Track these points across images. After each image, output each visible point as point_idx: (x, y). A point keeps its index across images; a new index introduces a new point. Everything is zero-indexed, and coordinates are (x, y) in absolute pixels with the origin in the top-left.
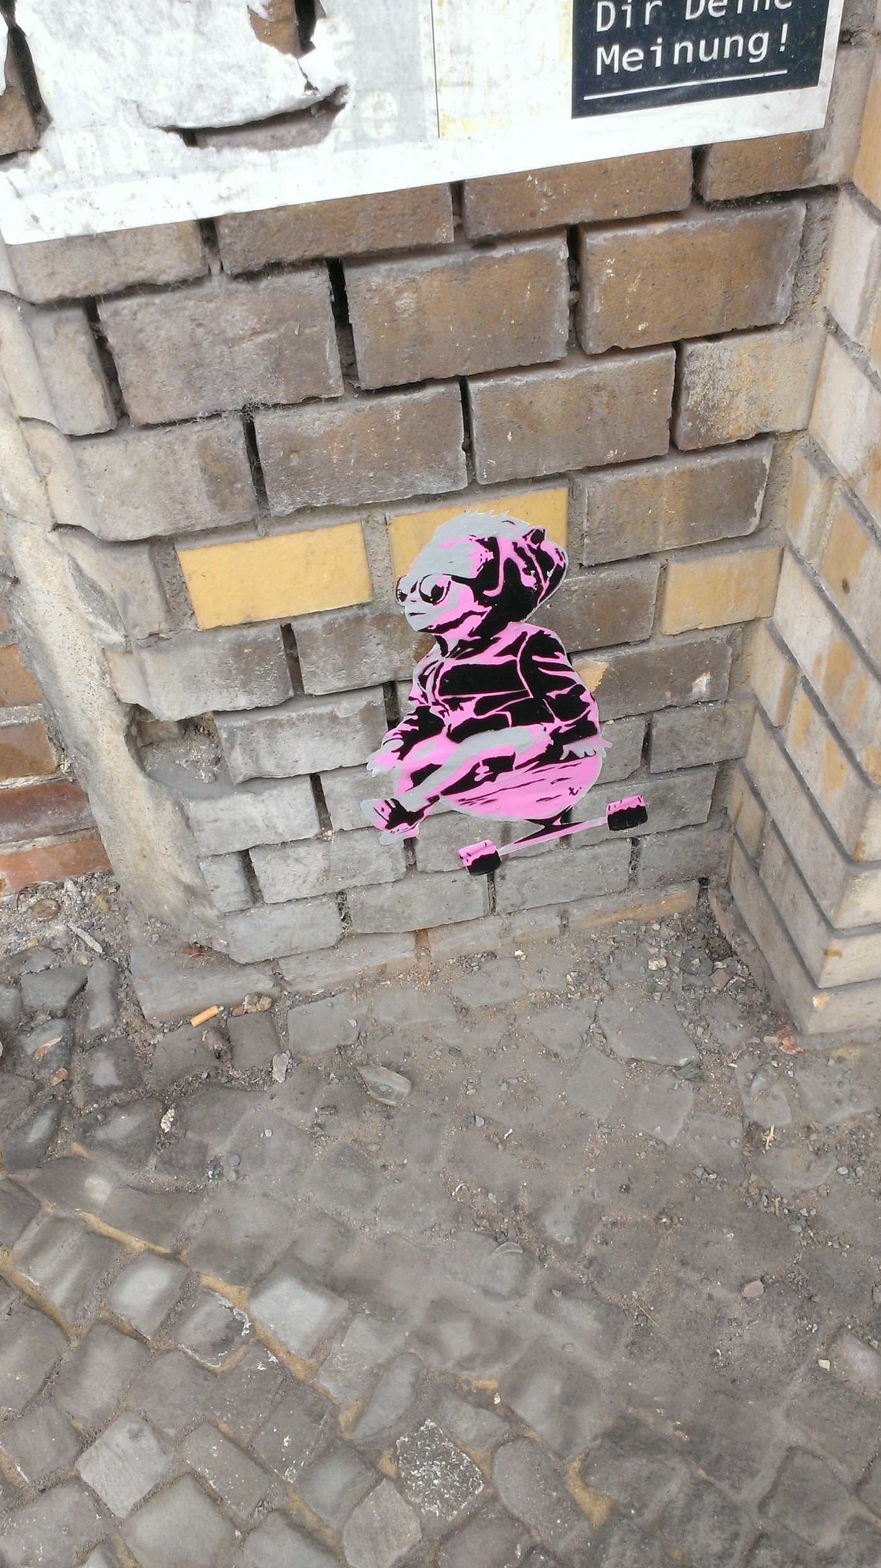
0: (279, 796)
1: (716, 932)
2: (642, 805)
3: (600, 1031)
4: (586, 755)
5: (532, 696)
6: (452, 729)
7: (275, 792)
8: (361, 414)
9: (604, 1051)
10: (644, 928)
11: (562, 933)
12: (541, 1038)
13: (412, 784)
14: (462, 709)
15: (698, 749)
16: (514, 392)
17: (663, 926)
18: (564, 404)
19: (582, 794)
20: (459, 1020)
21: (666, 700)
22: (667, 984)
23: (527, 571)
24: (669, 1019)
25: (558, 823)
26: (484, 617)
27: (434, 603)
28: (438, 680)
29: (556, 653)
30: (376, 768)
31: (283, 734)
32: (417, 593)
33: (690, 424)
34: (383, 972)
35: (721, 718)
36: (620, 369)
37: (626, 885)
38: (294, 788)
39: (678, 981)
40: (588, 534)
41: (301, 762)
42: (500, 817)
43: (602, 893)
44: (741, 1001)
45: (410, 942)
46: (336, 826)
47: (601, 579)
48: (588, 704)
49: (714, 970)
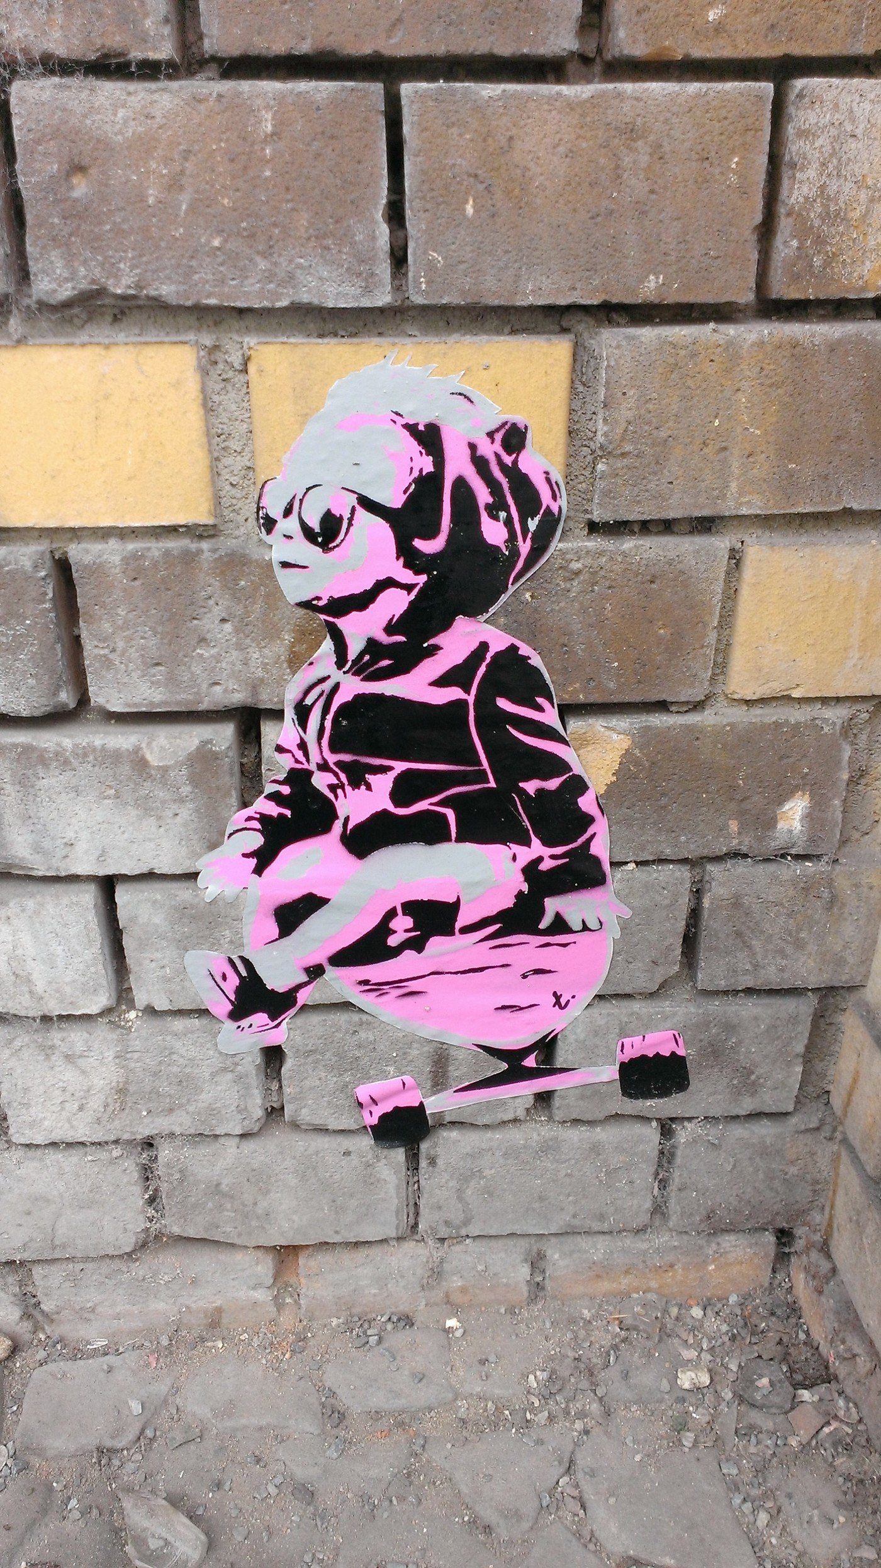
0: (37, 913)
1: (802, 1336)
2: (681, 1052)
3: (576, 1493)
4: (585, 928)
5: (493, 784)
6: (350, 827)
7: (30, 904)
8: (202, 107)
9: (578, 1535)
10: (674, 1311)
11: (533, 1299)
12: (465, 1489)
13: (275, 931)
14: (369, 787)
15: (781, 952)
16: (479, 108)
17: (709, 1311)
18: (570, 154)
19: (576, 1010)
20: (323, 1432)
21: (729, 837)
22: (707, 1418)
23: (493, 511)
24: (706, 1487)
25: (530, 1062)
26: (412, 596)
27: (325, 547)
28: (329, 717)
29: (540, 700)
30: (211, 886)
31: (50, 781)
32: (293, 521)
33: (795, 243)
34: (215, 1321)
35: (826, 895)
36: (673, 97)
37: (645, 1218)
38: (65, 901)
39: (729, 1415)
40: (606, 453)
41: (81, 847)
42: (429, 1030)
43: (606, 1227)
44: (843, 1469)
45: (265, 1267)
46: (141, 997)
47: (625, 555)
48: (590, 820)
49: (795, 1403)
